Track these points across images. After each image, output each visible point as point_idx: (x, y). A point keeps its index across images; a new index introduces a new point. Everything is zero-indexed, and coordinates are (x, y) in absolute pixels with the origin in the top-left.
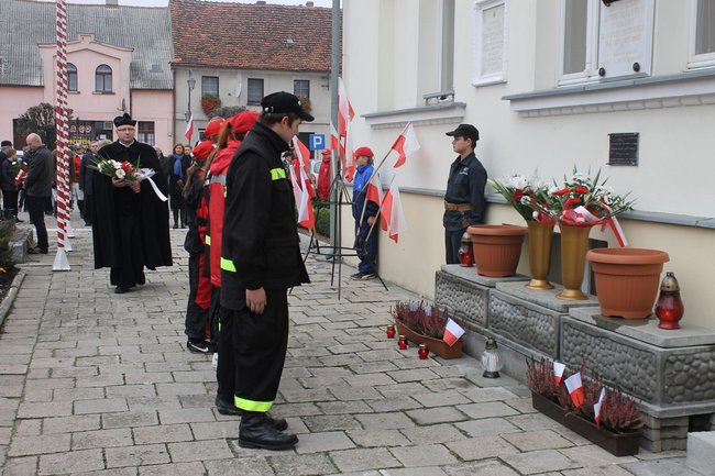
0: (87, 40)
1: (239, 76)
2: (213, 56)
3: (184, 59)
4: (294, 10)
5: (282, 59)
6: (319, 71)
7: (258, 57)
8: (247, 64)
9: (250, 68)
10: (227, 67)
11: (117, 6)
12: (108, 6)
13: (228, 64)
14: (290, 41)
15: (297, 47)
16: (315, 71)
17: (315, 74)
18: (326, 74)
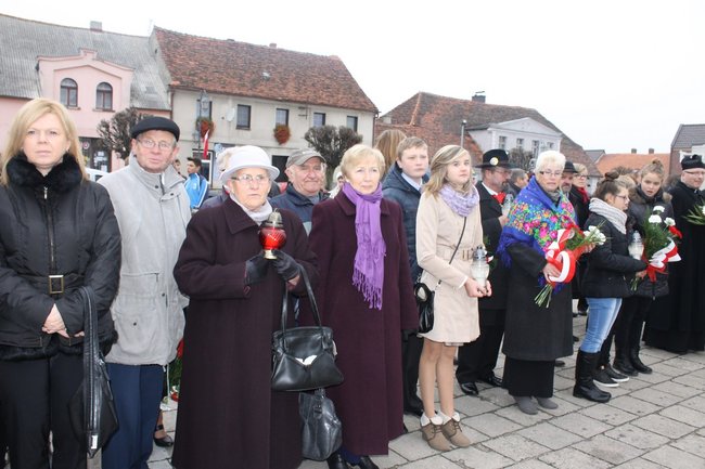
0: (90, 56)
1: (230, 102)
2: (206, 81)
3: (182, 82)
4: (262, 48)
5: (264, 89)
6: (299, 102)
7: (244, 85)
8: (237, 91)
9: (241, 95)
10: (221, 93)
11: (101, 31)
12: (92, 29)
13: (222, 90)
14: (266, 74)
15: (274, 80)
16: (295, 102)
17: (294, 104)
18: (304, 105)
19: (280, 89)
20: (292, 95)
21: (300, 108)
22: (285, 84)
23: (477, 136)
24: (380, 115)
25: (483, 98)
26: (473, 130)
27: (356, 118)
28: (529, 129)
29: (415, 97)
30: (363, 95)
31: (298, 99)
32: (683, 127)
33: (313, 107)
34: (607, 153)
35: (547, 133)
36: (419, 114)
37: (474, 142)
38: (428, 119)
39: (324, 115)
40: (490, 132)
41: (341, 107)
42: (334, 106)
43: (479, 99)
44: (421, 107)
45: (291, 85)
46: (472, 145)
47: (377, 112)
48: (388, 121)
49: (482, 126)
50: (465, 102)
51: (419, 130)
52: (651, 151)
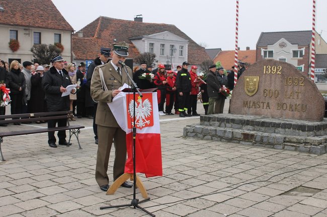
6: (24, 26)
14: (2, 8)
15: (7, 12)
16: (22, 26)
17: (20, 27)
18: (27, 28)
19: (12, 18)
20: (19, 22)
21: (25, 29)
22: (15, 15)
23: (136, 43)
24: (75, 32)
25: (141, 19)
26: (134, 39)
27: (60, 35)
28: (168, 38)
29: (98, 20)
30: (64, 20)
31: (23, 24)
32: (263, 34)
33: (33, 28)
34: (222, 50)
35: (179, 40)
36: (100, 30)
37: (134, 47)
38: (106, 34)
39: (40, 33)
40: (144, 41)
41: (50, 28)
42: (46, 28)
43: (139, 19)
44: (101, 26)
45: (18, 15)
46: (133, 49)
47: (73, 31)
48: (81, 35)
49: (139, 37)
50: (129, 22)
51: (100, 41)
52: (248, 48)
